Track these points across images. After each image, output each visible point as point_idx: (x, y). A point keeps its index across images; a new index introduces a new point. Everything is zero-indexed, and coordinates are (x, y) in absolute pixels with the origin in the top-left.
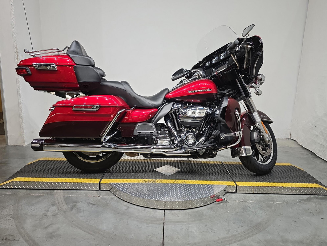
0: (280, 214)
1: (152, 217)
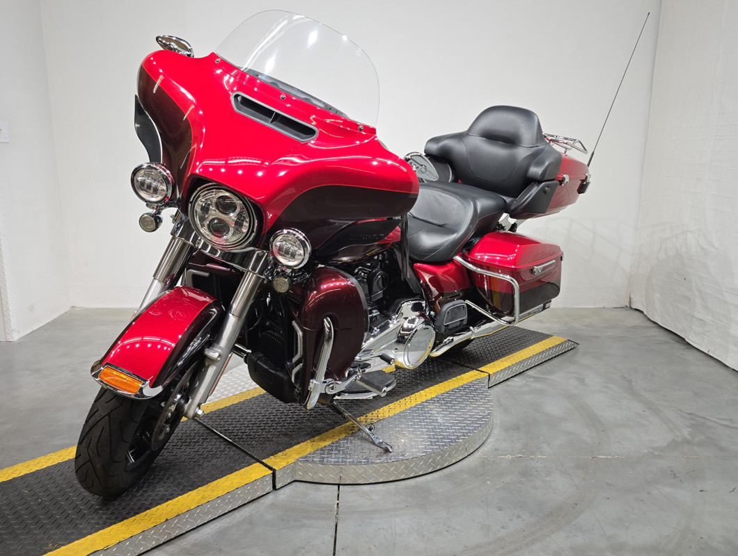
0: (607, 484)
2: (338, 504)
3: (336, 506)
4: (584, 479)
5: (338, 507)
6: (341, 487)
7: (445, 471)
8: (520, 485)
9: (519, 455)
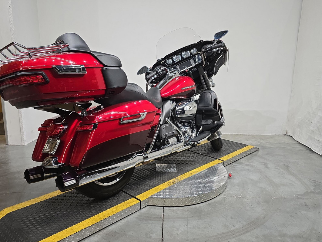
0: (278, 209)
1: (151, 214)
2: (163, 215)
3: (162, 216)
4: (268, 207)
5: (163, 216)
6: (164, 208)
7: (209, 202)
8: (240, 209)
9: (240, 196)
